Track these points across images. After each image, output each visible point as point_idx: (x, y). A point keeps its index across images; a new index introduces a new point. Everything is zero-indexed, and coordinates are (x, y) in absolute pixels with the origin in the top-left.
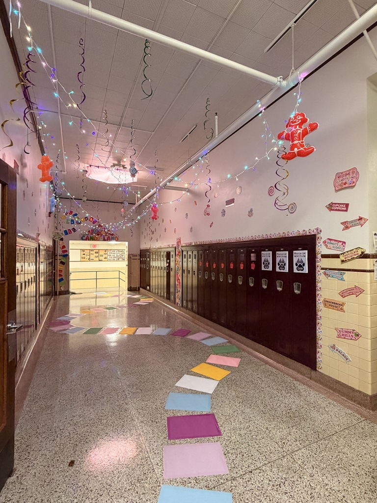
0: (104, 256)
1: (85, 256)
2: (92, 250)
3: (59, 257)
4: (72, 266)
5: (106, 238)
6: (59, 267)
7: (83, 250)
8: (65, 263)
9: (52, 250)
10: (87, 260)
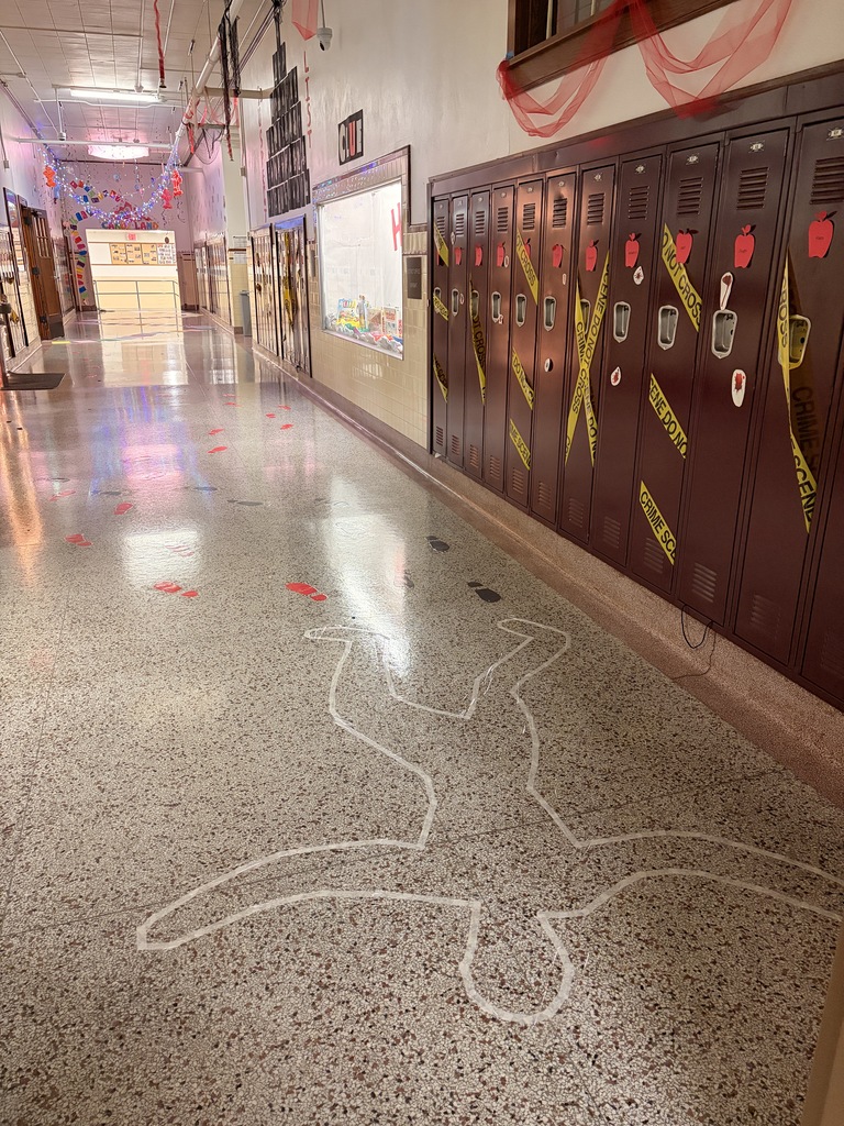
0: (152, 255)
1: (120, 257)
2: (130, 245)
3: (74, 256)
4: (96, 273)
5: (139, 226)
6: (77, 270)
7: (113, 244)
8: (85, 265)
9: (63, 244)
10: (123, 262)
